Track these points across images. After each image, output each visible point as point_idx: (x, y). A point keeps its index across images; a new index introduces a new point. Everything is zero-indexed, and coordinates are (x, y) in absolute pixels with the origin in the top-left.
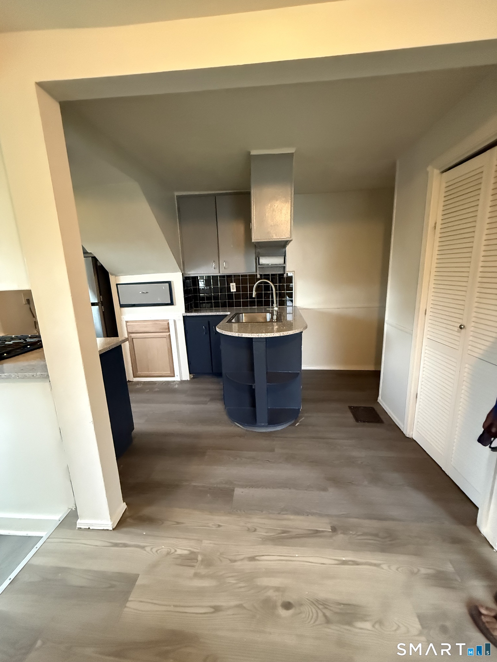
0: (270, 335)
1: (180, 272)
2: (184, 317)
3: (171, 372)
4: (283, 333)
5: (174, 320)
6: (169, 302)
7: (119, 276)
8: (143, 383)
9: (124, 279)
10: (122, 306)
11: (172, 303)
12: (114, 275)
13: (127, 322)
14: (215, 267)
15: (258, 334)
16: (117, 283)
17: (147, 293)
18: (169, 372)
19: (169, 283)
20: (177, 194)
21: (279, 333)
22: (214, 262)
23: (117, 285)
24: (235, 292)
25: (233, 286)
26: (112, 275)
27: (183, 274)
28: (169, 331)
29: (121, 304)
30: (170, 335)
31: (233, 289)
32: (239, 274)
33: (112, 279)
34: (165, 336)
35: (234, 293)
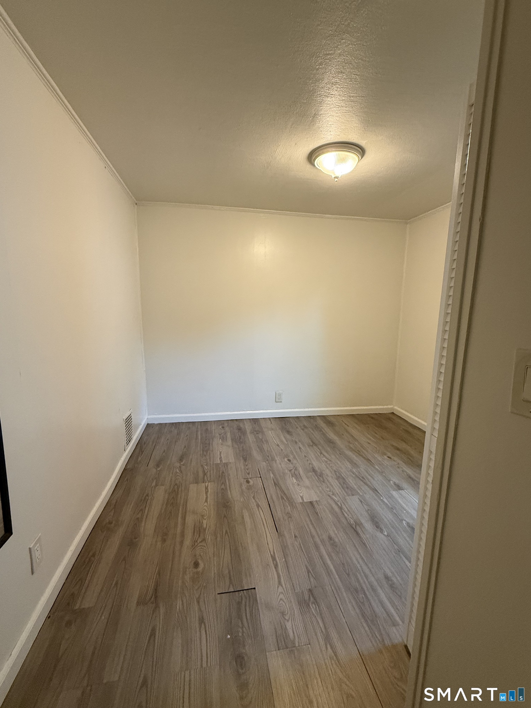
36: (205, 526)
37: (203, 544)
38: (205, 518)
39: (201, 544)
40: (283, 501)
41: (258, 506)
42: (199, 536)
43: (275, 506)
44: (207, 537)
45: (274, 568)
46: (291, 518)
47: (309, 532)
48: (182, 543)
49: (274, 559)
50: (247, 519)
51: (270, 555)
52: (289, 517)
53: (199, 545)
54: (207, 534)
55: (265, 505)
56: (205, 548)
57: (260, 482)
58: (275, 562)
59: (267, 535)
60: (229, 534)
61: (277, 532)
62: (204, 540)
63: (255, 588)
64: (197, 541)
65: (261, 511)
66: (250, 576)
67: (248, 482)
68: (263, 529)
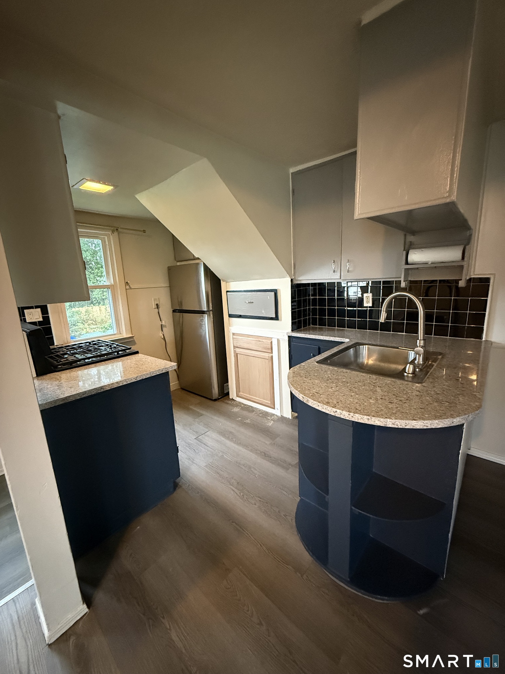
0: (359, 418)
1: (288, 277)
2: (289, 337)
3: (271, 403)
4: (394, 421)
5: (278, 339)
6: (274, 316)
7: (230, 282)
8: (242, 406)
9: (234, 286)
10: (230, 316)
11: (277, 318)
12: (225, 281)
13: (234, 334)
14: (336, 270)
15: (335, 410)
16: (228, 290)
17: (252, 302)
18: (270, 402)
19: (275, 292)
20: (292, 170)
21: (382, 419)
22: (334, 262)
23: (227, 292)
24: (370, 307)
25: (367, 297)
26: (223, 281)
27: (292, 280)
28: (272, 353)
29: (229, 313)
30: (272, 357)
31: (368, 302)
32: (380, 280)
33: (223, 284)
34: (268, 358)
35: (369, 309)
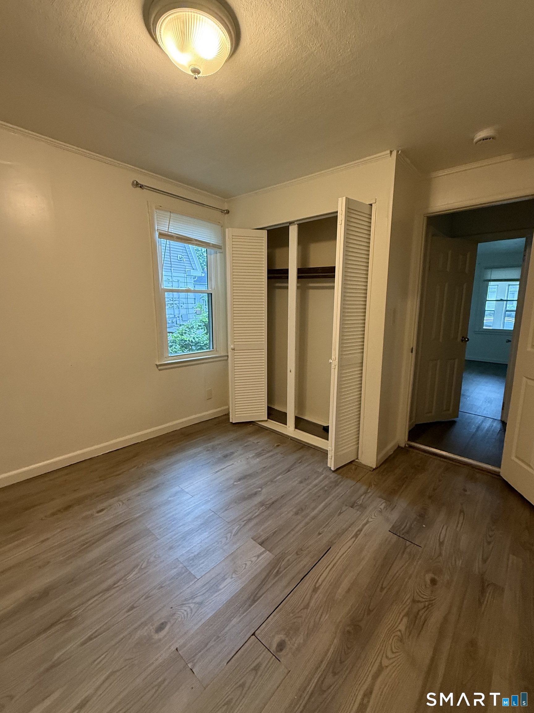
36: (405, 620)
37: (417, 598)
38: (399, 633)
39: (421, 599)
40: (281, 570)
41: (315, 590)
42: (419, 611)
43: (299, 573)
44: (409, 601)
45: (363, 530)
46: (301, 549)
47: (305, 528)
48: (446, 619)
49: (356, 536)
50: (345, 584)
51: (357, 540)
52: (302, 550)
53: (424, 600)
54: (407, 606)
55: (308, 584)
56: (418, 591)
57: (267, 624)
58: (358, 533)
59: (342, 554)
60: (380, 586)
61: (331, 547)
62: (414, 601)
63: (389, 531)
64: (425, 607)
65: (320, 581)
66: (386, 540)
67: (281, 646)
68: (339, 562)
